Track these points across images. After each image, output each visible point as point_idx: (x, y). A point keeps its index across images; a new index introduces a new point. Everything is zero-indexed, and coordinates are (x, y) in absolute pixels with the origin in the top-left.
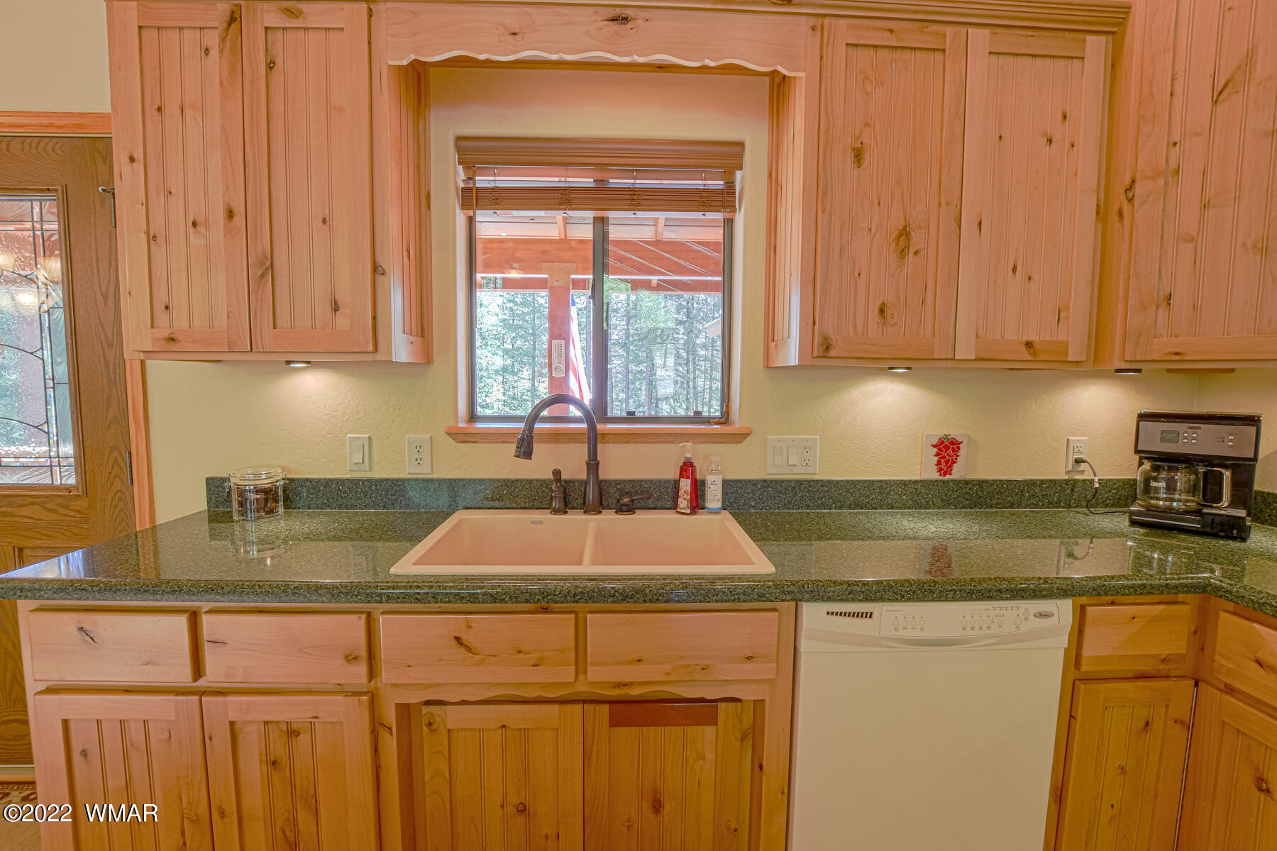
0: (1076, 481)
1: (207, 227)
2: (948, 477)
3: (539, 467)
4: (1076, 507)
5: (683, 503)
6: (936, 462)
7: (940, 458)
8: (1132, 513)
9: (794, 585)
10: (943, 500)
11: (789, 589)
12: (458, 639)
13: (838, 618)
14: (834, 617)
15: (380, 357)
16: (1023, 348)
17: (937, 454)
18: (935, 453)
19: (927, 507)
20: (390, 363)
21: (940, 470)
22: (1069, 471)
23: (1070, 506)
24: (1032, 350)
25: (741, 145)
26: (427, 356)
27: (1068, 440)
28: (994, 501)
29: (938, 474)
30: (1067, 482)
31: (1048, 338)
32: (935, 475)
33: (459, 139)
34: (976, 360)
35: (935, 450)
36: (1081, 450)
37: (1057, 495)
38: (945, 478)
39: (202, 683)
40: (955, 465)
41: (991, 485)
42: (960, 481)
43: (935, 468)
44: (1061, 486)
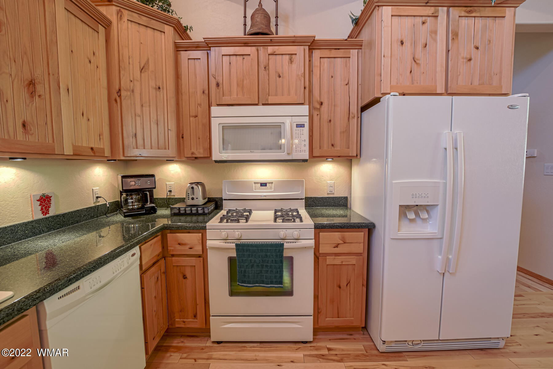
0: (98, 206)
2: (47, 215)
4: (100, 216)
6: (40, 209)
7: (42, 206)
8: (124, 213)
9: (38, 292)
10: (47, 228)
11: (37, 296)
13: (64, 298)
14: (62, 299)
16: (90, 150)
17: (40, 205)
18: (39, 204)
19: (40, 233)
21: (43, 212)
22: (95, 202)
23: (98, 217)
24: (93, 151)
27: (92, 189)
28: (70, 222)
29: (43, 215)
30: (95, 207)
31: (97, 147)
32: (41, 216)
35: (39, 203)
36: (98, 193)
37: (93, 213)
38: (46, 216)
40: (50, 209)
41: (68, 215)
42: (54, 216)
43: (40, 212)
44: (93, 209)
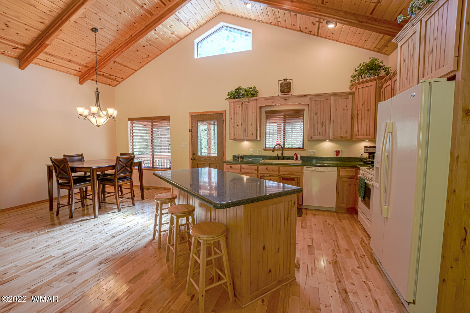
1: (239, 126)
2: (338, 157)
3: (275, 154)
5: (295, 159)
6: (336, 154)
8: (364, 161)
10: (337, 160)
12: (267, 169)
14: (309, 169)
15: (257, 140)
16: (341, 137)
19: (334, 161)
20: (258, 140)
22: (360, 156)
25: (304, 109)
26: (261, 140)
27: (360, 151)
28: (346, 161)
31: (344, 136)
32: (335, 156)
33: (265, 111)
34: (333, 139)
35: (335, 152)
37: (358, 160)
39: (241, 173)
40: (339, 155)
41: (345, 158)
42: (340, 157)
44: (358, 158)
